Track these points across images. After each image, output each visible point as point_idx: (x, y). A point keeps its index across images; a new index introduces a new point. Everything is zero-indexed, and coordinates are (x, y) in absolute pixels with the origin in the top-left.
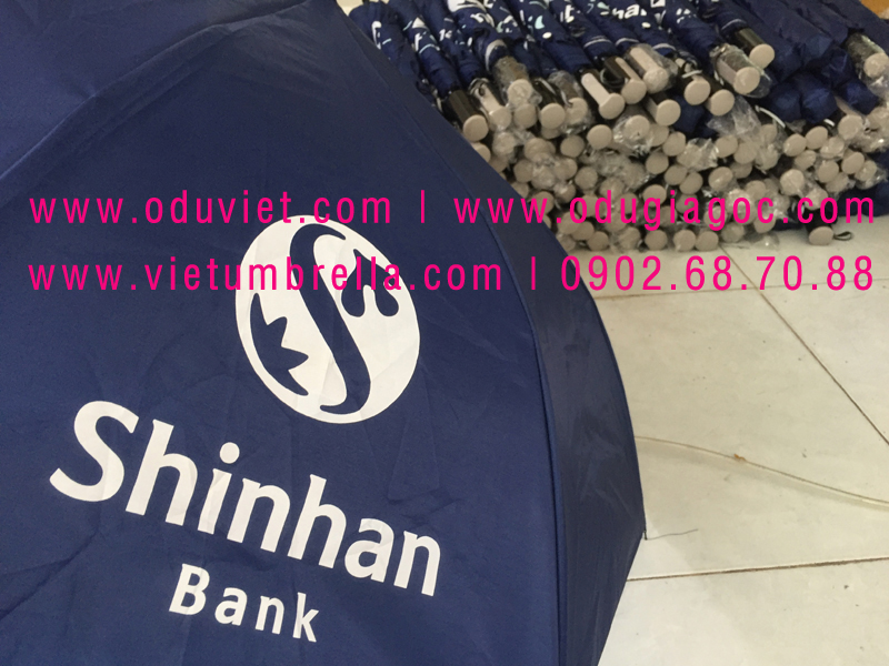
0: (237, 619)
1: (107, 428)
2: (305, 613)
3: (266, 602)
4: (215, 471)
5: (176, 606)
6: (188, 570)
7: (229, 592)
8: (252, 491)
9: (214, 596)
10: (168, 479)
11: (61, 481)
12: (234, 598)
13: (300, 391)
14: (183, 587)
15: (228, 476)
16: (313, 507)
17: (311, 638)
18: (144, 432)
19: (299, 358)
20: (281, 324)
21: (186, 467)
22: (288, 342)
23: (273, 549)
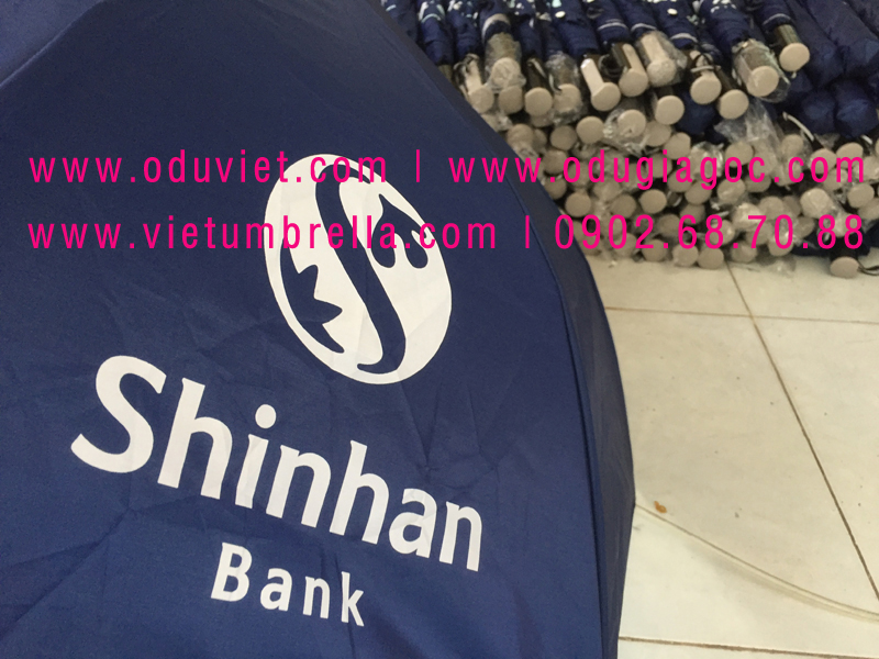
0: (283, 604)
1: (133, 388)
2: (350, 595)
3: (311, 584)
4: (251, 437)
5: (219, 593)
6: (228, 550)
7: (273, 573)
8: (290, 459)
9: (258, 578)
10: (200, 446)
11: (83, 449)
12: (279, 580)
13: (337, 348)
14: (224, 570)
15: (265, 442)
16: (355, 478)
17: (359, 622)
18: (173, 391)
19: (332, 311)
20: (312, 272)
21: (219, 432)
22: (322, 293)
23: (314, 524)
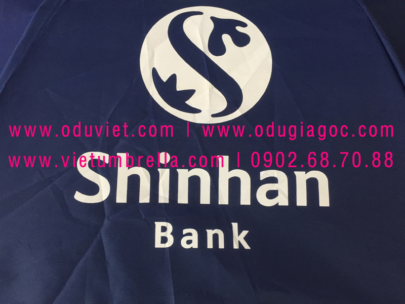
0: (195, 245)
1: (95, 165)
2: (239, 234)
3: (210, 233)
4: (159, 170)
5: (158, 244)
6: (158, 225)
7: (185, 231)
8: (184, 175)
9: (178, 235)
10: (134, 181)
11: (79, 197)
12: (190, 234)
13: (196, 111)
14: (158, 234)
15: (168, 171)
16: (225, 174)
17: (247, 247)
18: (114, 161)
19: (190, 93)
20: (173, 78)
21: (143, 173)
22: (180, 86)
23: (208, 202)
